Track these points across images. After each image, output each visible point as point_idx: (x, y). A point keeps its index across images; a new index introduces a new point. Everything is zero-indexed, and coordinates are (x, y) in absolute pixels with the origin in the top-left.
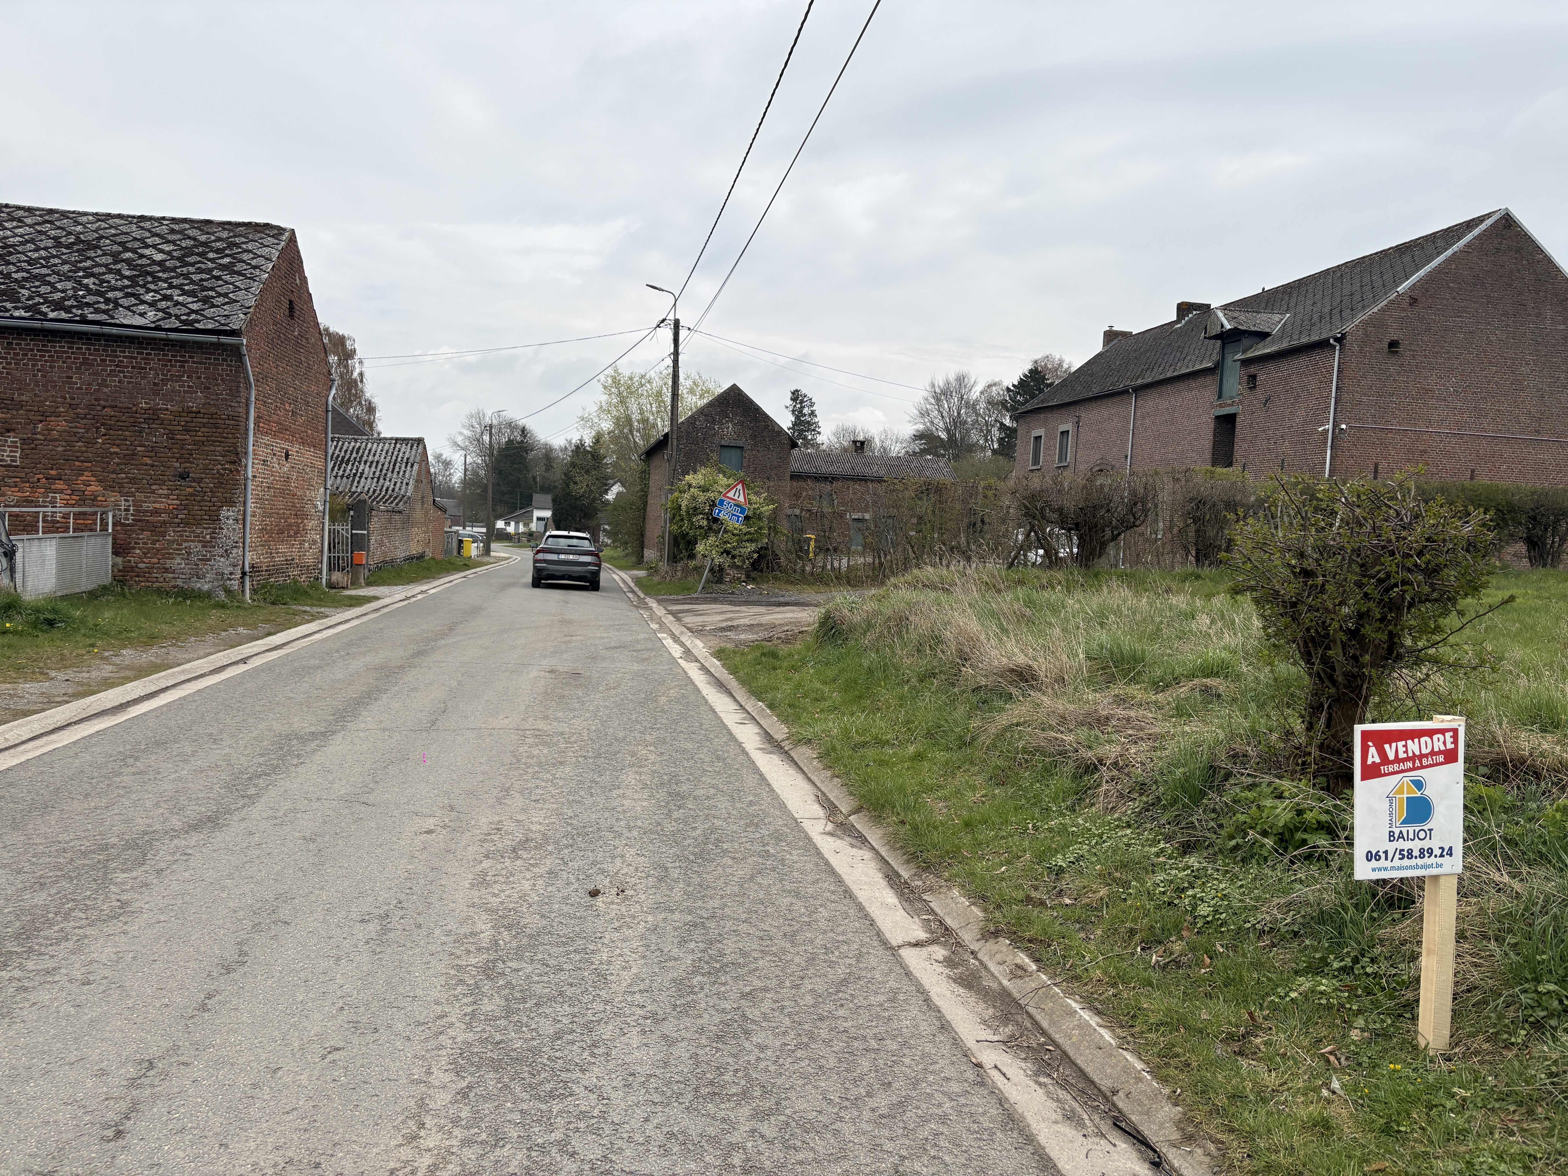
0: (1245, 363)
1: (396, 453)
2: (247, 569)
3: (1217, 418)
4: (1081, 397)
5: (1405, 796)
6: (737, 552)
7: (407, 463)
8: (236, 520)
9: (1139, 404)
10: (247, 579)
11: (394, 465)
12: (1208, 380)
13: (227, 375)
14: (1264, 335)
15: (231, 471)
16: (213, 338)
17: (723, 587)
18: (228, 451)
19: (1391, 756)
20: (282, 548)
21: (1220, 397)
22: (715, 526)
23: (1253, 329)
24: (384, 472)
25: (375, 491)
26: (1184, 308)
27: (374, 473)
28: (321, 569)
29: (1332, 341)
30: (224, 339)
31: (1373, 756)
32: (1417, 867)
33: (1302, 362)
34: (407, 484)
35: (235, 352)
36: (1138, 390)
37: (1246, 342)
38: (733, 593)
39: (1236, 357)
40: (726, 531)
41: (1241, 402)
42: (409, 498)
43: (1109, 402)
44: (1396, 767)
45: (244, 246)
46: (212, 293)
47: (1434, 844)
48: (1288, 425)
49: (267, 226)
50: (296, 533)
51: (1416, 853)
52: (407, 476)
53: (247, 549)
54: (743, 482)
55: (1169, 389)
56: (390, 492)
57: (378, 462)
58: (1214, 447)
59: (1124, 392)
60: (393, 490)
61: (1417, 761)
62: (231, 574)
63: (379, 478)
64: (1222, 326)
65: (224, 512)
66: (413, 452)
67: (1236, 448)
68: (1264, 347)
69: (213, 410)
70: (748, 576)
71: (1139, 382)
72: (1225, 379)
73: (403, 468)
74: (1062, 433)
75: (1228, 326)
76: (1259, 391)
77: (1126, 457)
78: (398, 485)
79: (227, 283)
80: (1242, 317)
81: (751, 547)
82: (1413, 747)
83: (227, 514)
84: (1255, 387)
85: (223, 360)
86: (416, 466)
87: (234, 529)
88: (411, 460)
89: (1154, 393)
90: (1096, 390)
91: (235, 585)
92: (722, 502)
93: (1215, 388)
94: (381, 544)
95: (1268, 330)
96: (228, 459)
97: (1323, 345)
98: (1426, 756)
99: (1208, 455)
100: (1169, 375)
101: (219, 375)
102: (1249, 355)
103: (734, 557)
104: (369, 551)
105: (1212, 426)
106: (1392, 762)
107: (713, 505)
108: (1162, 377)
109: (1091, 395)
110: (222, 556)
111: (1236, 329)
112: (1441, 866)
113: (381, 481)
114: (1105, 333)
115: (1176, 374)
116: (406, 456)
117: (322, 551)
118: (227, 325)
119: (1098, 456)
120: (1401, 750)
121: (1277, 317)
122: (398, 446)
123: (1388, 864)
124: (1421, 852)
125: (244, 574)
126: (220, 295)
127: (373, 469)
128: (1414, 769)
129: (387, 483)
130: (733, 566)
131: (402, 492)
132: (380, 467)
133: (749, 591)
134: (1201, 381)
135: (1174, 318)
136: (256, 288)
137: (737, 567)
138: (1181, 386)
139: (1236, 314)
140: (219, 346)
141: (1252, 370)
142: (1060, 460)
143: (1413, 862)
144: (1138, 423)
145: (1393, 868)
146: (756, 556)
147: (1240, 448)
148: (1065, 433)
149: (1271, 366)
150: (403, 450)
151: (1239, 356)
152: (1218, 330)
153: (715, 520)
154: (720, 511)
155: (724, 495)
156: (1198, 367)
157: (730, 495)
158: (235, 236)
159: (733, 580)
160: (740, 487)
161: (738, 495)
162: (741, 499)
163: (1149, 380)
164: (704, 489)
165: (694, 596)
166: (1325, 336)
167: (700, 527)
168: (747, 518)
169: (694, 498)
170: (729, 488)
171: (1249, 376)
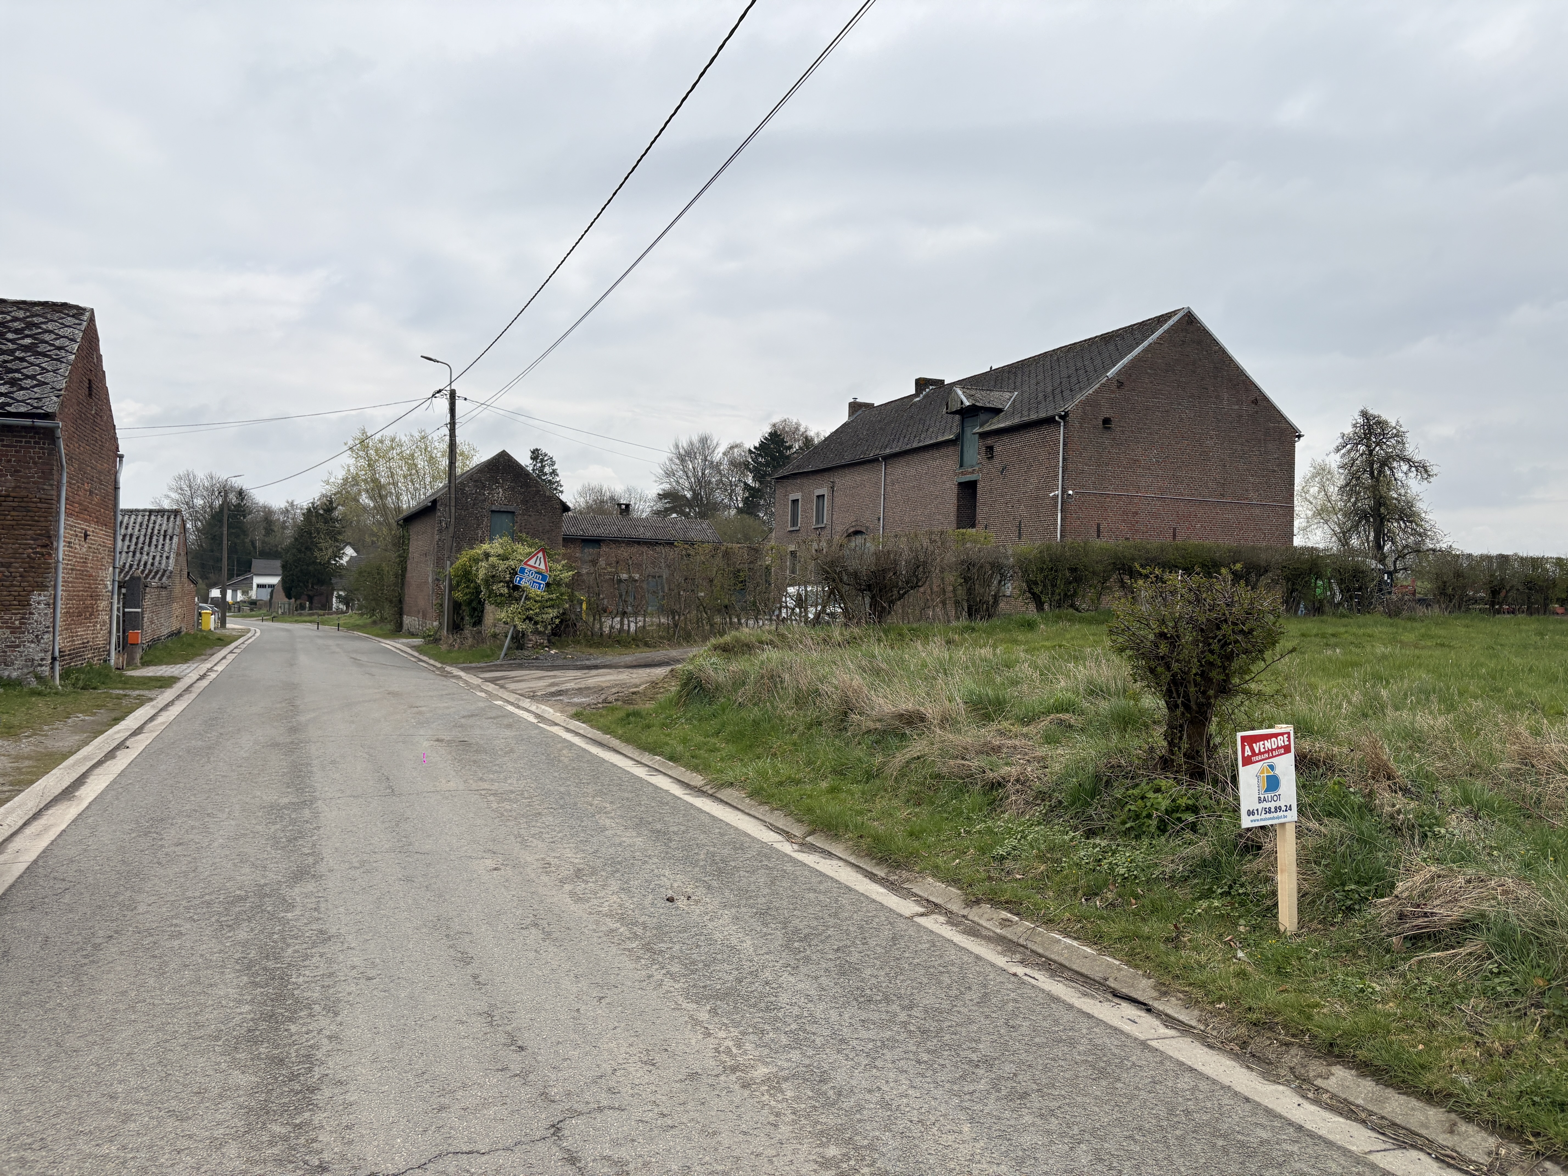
0: (983, 435)
1: (151, 525)
2: (57, 654)
3: (960, 484)
4: (834, 464)
5: (1265, 775)
6: (539, 619)
7: (165, 536)
8: (48, 604)
9: (889, 471)
10: (57, 664)
11: (151, 538)
12: (951, 450)
13: (39, 458)
14: (997, 411)
15: (43, 555)
16: (27, 422)
17: (526, 653)
18: (40, 535)
19: (1257, 751)
20: (80, 631)
21: (961, 466)
22: (516, 594)
23: (988, 405)
24: (140, 545)
25: (131, 566)
26: (921, 384)
27: (129, 547)
28: (109, 651)
29: (1057, 418)
30: (39, 423)
31: (1248, 752)
32: (1273, 818)
33: (1033, 436)
34: (168, 558)
35: (50, 435)
36: (886, 458)
37: (983, 417)
38: (537, 659)
39: (974, 431)
40: (528, 598)
41: (980, 470)
42: (171, 572)
43: (861, 469)
44: (1259, 758)
45: (44, 326)
46: (17, 375)
47: (1282, 803)
48: (1023, 490)
49: (65, 305)
50: (91, 615)
51: (1273, 810)
52: (166, 549)
53: (57, 633)
54: (543, 550)
55: (916, 458)
56: (149, 566)
57: (131, 536)
58: (958, 510)
59: (874, 460)
60: (152, 564)
61: (1270, 753)
62: (42, 660)
63: (134, 553)
64: (962, 403)
65: (35, 597)
66: (171, 524)
67: (978, 513)
68: (999, 422)
69: (24, 493)
70: (549, 641)
71: (888, 451)
72: (965, 449)
73: (161, 541)
74: (818, 497)
75: (967, 403)
76: (996, 461)
77: (879, 519)
78: (158, 558)
79: (32, 364)
80: (978, 395)
81: (552, 613)
82: (1268, 744)
83: (38, 598)
84: (992, 457)
85: (35, 443)
86: (175, 539)
87: (46, 614)
88: (170, 532)
89: (902, 461)
90: (847, 458)
91: (46, 670)
92: (523, 570)
93: (957, 458)
94: (152, 623)
95: (1001, 407)
96: (39, 542)
97: (1049, 421)
98: (1274, 750)
99: (953, 518)
100: (915, 445)
101: (31, 458)
102: (987, 428)
103: (536, 623)
104: (142, 629)
105: (956, 491)
106: (1258, 755)
107: (514, 573)
108: (909, 447)
109: (843, 462)
110: (32, 642)
111: (973, 406)
112: (1285, 817)
113: (138, 555)
114: (850, 404)
115: (921, 444)
116: (164, 528)
117: (110, 632)
118: (40, 408)
119: (852, 518)
120: (1262, 746)
121: (1007, 395)
122: (153, 518)
123: (1259, 817)
124: (1276, 808)
125: (54, 659)
126: (27, 377)
127: (127, 543)
128: (1269, 758)
129: (145, 557)
130: (536, 632)
131: (163, 566)
132: (134, 540)
133: (553, 656)
134: (944, 451)
135: (913, 392)
136: (65, 370)
137: (539, 633)
138: (927, 455)
139: (973, 392)
140: (33, 428)
141: (989, 442)
142: (817, 522)
143: (1272, 815)
144: (889, 488)
145: (1261, 820)
146: (557, 621)
147: (982, 512)
148: (821, 497)
149: (1006, 439)
150: (159, 522)
151: (977, 430)
152: (959, 406)
153: (516, 588)
154: (521, 579)
155: (526, 564)
156: (940, 439)
157: (531, 562)
158: (32, 316)
159: (536, 646)
160: (540, 555)
161: (539, 563)
162: (542, 566)
163: (897, 450)
164: (504, 558)
165: (498, 662)
166: (1050, 413)
167: (501, 595)
168: (548, 585)
169: (493, 566)
170: (530, 556)
171: (987, 447)
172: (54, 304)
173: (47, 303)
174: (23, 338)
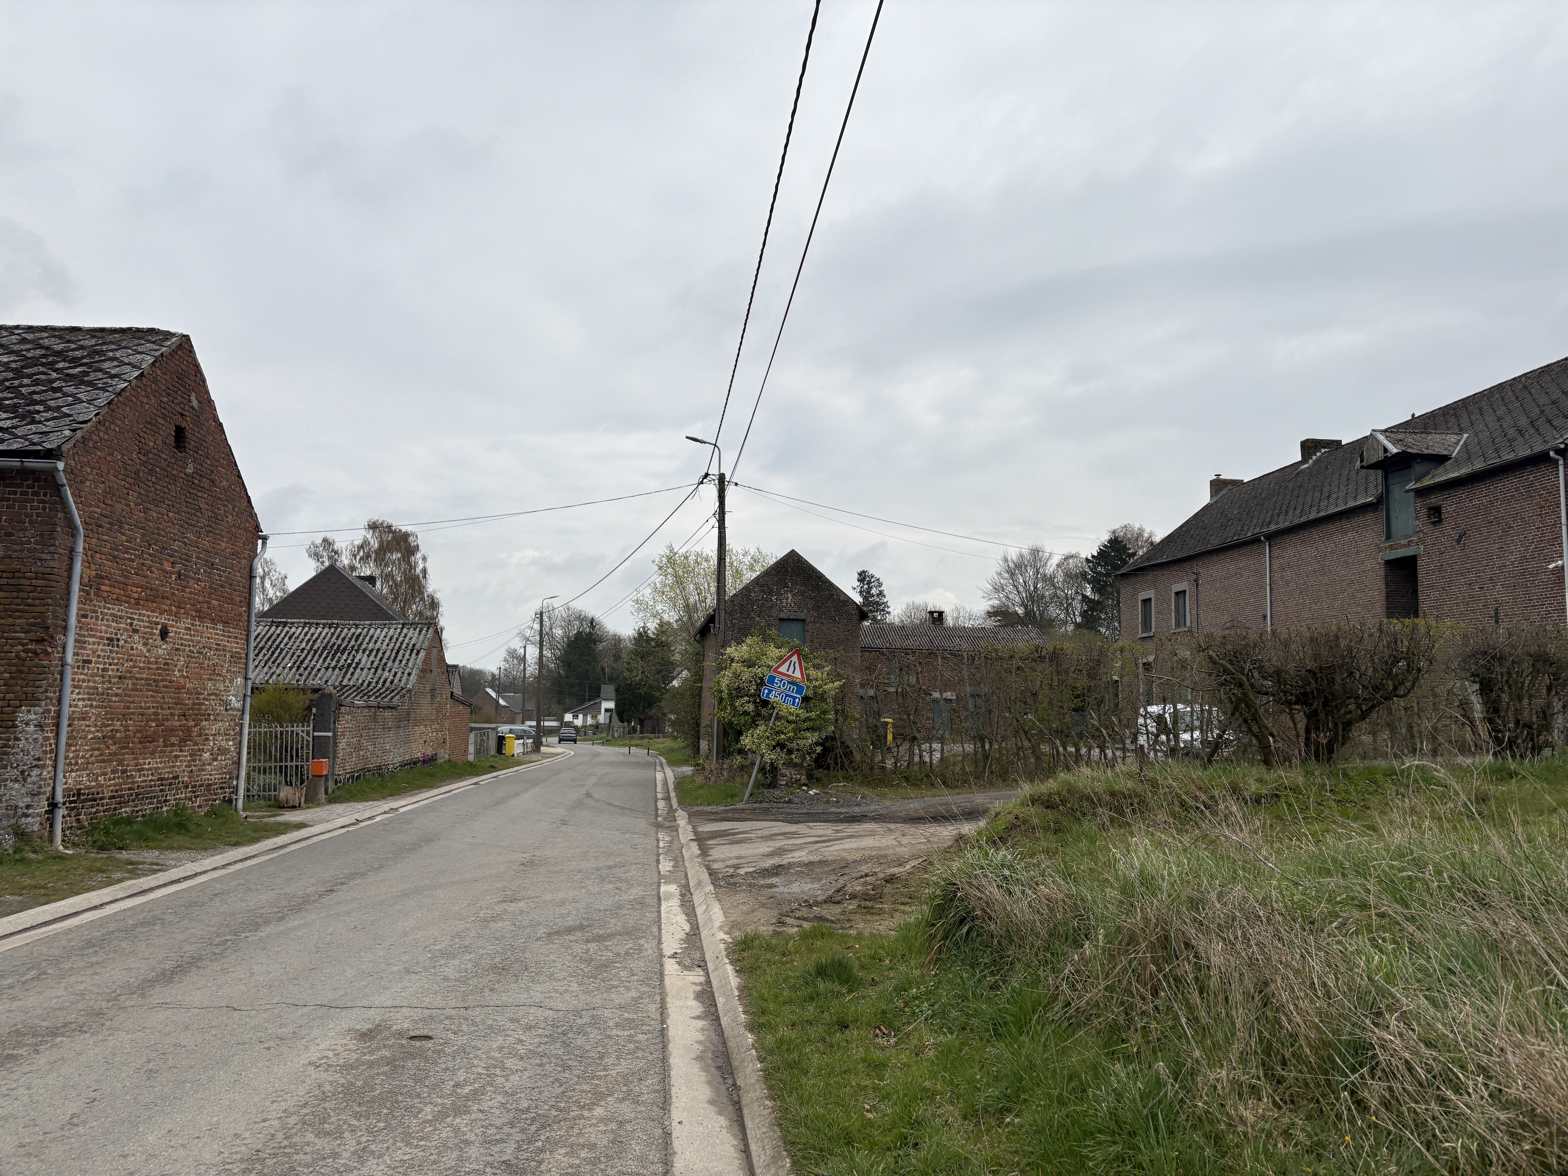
0: (1420, 493)
1: (401, 639)
2: (59, 798)
3: (1388, 563)
4: (1197, 550)
6: (794, 745)
7: (412, 650)
8: (40, 726)
9: (1275, 553)
10: (61, 812)
11: (397, 653)
12: (1369, 517)
13: (38, 515)
14: (1441, 460)
15: (35, 653)
17: (777, 793)
18: (33, 625)
20: (150, 763)
21: (1388, 537)
22: (764, 712)
23: (1426, 452)
24: (384, 661)
25: (370, 683)
26: (1309, 447)
27: (373, 662)
28: (237, 788)
29: (1552, 454)
30: (31, 463)
33: (1509, 484)
34: (409, 674)
35: (49, 481)
36: (1271, 537)
37: (1419, 468)
38: (790, 802)
39: (1407, 488)
40: (778, 718)
41: (1421, 541)
42: (409, 691)
43: (1236, 553)
45: (111, 354)
46: (41, 408)
48: (1498, 563)
49: (151, 331)
50: (182, 741)
52: (410, 665)
53: (61, 766)
54: (798, 652)
55: (1315, 533)
56: (387, 684)
57: (378, 650)
58: (1387, 598)
59: (1255, 541)
60: (392, 682)
62: (28, 807)
63: (377, 669)
64: (1386, 450)
65: (22, 715)
66: (421, 638)
67: (1421, 597)
68: (1447, 472)
69: (16, 565)
70: (810, 777)
71: (1273, 527)
72: (1393, 515)
73: (407, 656)
74: (1177, 593)
75: (1393, 450)
76: (1447, 526)
77: (1265, 617)
78: (398, 675)
79: (66, 395)
80: (1409, 439)
81: (812, 738)
83: (28, 716)
84: (1440, 521)
85: (33, 494)
86: (422, 654)
87: (36, 740)
88: (417, 647)
89: (1295, 539)
90: (1215, 542)
91: (33, 824)
92: (772, 680)
93: (1381, 528)
94: (358, 747)
95: (1446, 453)
96: (32, 636)
97: (1540, 460)
99: (1379, 608)
100: (1313, 516)
101: (26, 515)
102: (1427, 482)
103: (790, 752)
104: (335, 757)
105: (1382, 572)
107: (761, 683)
108: (1304, 519)
109: (1210, 547)
110: (16, 781)
111: (1404, 452)
113: (379, 671)
114: (1212, 482)
115: (1322, 514)
116: (413, 642)
117: (238, 763)
118: (39, 444)
119: (1226, 617)
121: (1453, 438)
122: (405, 630)
125: (53, 806)
126: (48, 409)
127: (372, 658)
129: (386, 674)
130: (790, 764)
131: (402, 684)
132: (380, 655)
133: (812, 798)
134: (1358, 520)
135: (1299, 458)
136: (103, 398)
137: (795, 765)
138: (1332, 527)
139: (1401, 436)
140: (25, 473)
141: (1434, 500)
142: (1178, 625)
144: (1277, 576)
146: (819, 749)
147: (1427, 598)
148: (1180, 594)
149: (1462, 493)
150: (410, 635)
151: (1411, 485)
152: (1381, 456)
153: (765, 703)
154: (770, 691)
155: (776, 671)
156: (1351, 504)
157: (783, 669)
158: (104, 344)
159: (791, 783)
160: (795, 658)
161: (793, 669)
162: (797, 674)
163: (1287, 524)
164: (749, 663)
165: (739, 806)
166: (1538, 448)
167: (745, 713)
168: (806, 699)
169: (737, 676)
170: (782, 660)
171: (1430, 509)
172: (138, 330)
173: (130, 329)
174: (75, 367)
